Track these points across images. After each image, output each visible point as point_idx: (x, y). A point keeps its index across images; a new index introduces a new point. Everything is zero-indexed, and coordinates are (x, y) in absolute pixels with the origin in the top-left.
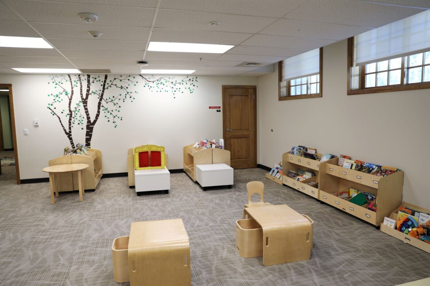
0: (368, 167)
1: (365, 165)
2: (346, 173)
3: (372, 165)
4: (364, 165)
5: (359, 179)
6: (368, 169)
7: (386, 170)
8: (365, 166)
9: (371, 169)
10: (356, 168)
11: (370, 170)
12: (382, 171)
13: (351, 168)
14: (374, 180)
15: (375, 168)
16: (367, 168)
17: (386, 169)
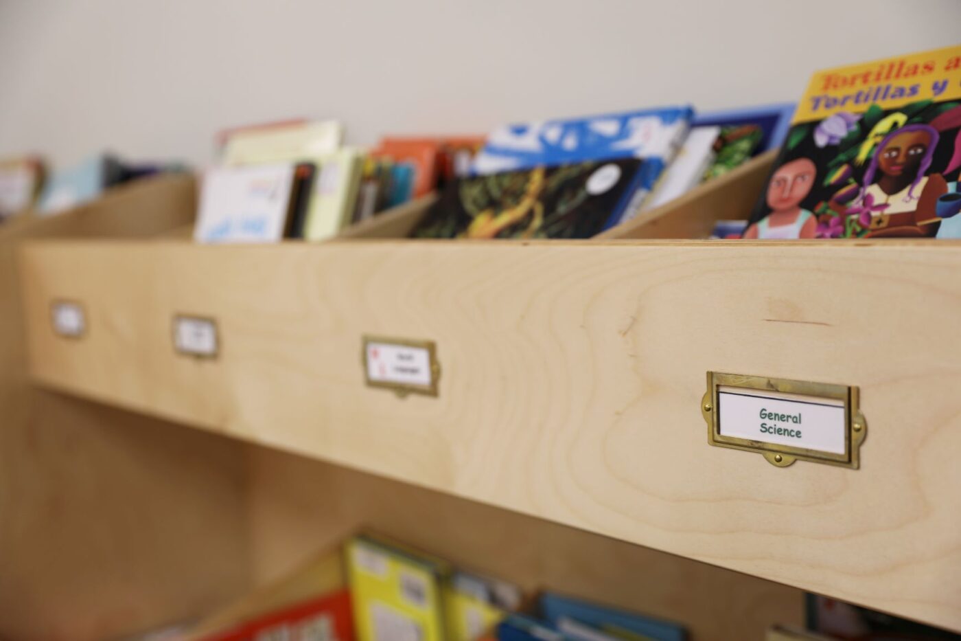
0: (550, 171)
1: (506, 152)
2: (211, 321)
3: (609, 128)
4: (486, 164)
5: (403, 390)
6: (549, 200)
7: (921, 114)
8: (500, 175)
9: (602, 181)
10: (368, 221)
11: (594, 199)
12: (824, 158)
13: (294, 226)
14: (716, 385)
15: (677, 148)
16: (537, 180)
17: (926, 95)
